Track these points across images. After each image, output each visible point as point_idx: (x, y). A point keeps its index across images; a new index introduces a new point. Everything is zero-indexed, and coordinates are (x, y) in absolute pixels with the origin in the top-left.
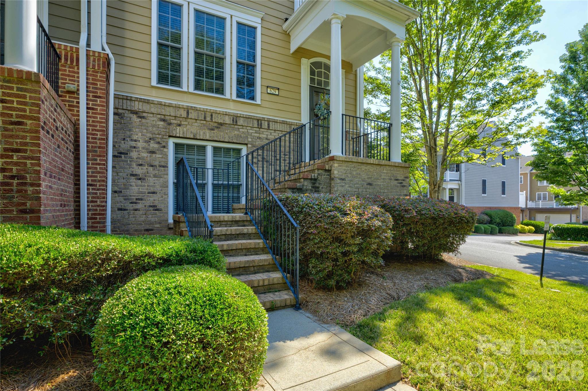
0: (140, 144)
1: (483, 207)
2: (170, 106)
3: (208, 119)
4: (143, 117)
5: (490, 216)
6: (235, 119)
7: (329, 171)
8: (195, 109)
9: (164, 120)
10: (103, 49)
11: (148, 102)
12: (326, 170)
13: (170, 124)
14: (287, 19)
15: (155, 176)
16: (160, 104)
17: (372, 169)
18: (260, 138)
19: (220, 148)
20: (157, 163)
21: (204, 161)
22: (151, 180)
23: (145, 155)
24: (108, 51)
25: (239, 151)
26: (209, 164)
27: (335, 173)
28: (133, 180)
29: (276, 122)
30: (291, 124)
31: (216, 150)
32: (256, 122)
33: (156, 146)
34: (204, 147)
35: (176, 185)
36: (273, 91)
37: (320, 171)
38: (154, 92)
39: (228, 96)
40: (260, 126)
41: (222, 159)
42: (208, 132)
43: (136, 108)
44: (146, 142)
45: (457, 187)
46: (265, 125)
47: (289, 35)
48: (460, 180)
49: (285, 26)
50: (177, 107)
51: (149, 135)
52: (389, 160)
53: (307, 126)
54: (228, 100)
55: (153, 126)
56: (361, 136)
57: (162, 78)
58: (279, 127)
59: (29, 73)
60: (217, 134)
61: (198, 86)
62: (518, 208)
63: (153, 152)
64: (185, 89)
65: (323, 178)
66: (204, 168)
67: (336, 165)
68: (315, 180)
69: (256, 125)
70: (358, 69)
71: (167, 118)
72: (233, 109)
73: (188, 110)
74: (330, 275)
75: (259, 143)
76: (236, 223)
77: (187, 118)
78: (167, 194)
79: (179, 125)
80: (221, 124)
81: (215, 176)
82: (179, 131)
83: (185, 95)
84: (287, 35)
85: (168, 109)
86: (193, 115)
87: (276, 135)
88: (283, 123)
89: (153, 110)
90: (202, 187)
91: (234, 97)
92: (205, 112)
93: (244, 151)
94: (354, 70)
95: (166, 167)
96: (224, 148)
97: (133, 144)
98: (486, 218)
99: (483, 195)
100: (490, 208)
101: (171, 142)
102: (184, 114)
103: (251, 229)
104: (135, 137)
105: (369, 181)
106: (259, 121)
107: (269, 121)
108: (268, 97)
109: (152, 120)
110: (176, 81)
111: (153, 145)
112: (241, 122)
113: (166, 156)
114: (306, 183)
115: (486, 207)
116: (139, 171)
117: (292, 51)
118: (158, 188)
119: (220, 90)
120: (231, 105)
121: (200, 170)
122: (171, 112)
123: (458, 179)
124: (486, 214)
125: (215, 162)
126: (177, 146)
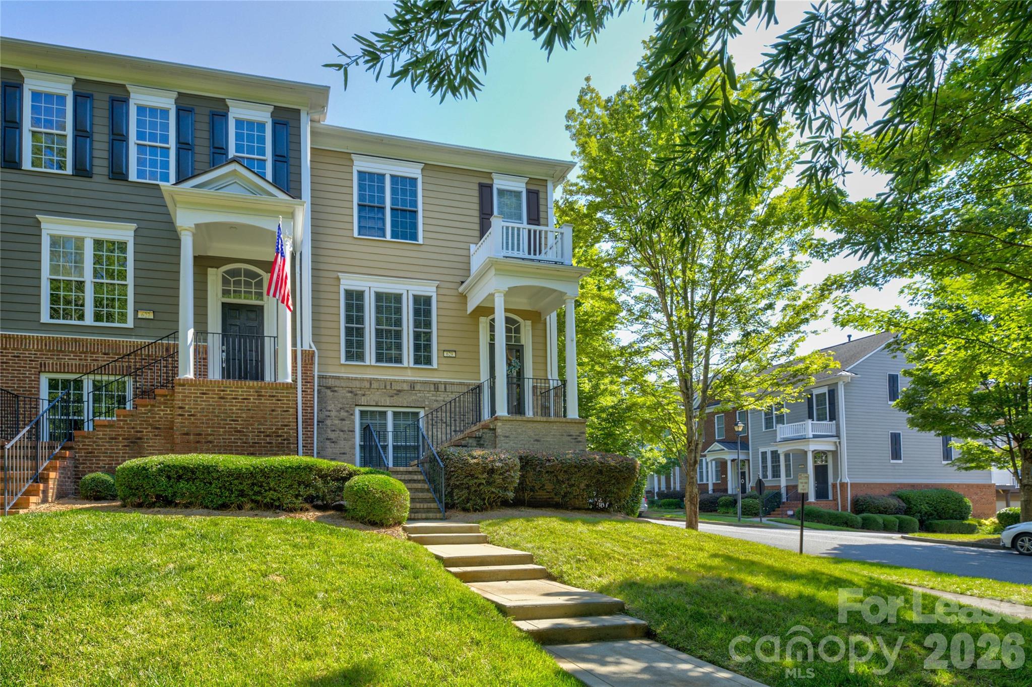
0: (333, 414)
1: (895, 484)
2: (356, 379)
3: (388, 387)
4: (335, 391)
5: (906, 500)
6: (412, 385)
7: (494, 429)
8: (377, 380)
9: (351, 392)
10: (310, 347)
11: (338, 378)
12: (490, 429)
13: (356, 395)
14: (463, 282)
15: (345, 439)
16: (348, 378)
17: (539, 426)
18: (437, 401)
19: (399, 413)
20: (346, 429)
21: (385, 425)
22: (342, 443)
23: (337, 422)
24: (314, 348)
25: (416, 414)
26: (390, 428)
27: (499, 431)
28: (328, 443)
29: (453, 384)
30: (468, 385)
31: (396, 414)
32: (432, 386)
33: (345, 414)
34: (385, 413)
35: (362, 448)
36: (449, 354)
37: (485, 430)
38: (343, 369)
39: (405, 364)
40: (437, 389)
41: (402, 422)
42: (388, 399)
43: (329, 385)
44: (338, 411)
45: (832, 448)
46: (442, 387)
47: (465, 297)
48: (838, 436)
49: (461, 289)
50: (362, 380)
51: (340, 406)
52: (565, 416)
53: (486, 383)
54: (406, 368)
55: (343, 398)
56: (550, 390)
57: (349, 356)
58: (456, 388)
59: (287, 384)
60: (397, 400)
61: (379, 358)
62: (990, 486)
63: (343, 420)
64: (368, 363)
65: (488, 435)
66: (385, 431)
67: (499, 424)
68: (480, 438)
69: (433, 389)
70: (548, 318)
71: (354, 390)
72: (410, 376)
73: (370, 381)
74: (468, 500)
75: (435, 405)
76: (410, 473)
77: (370, 388)
78: (354, 455)
79: (364, 395)
80: (399, 391)
81: (395, 438)
82: (363, 400)
83: (368, 369)
84: (464, 297)
85: (354, 382)
86: (375, 385)
87: (453, 396)
88: (461, 384)
89: (343, 384)
90: (385, 448)
91: (412, 365)
92: (385, 381)
93: (422, 413)
94: (543, 319)
95: (353, 431)
96: (404, 413)
97: (328, 413)
98: (894, 502)
99: (892, 461)
100: (913, 486)
101: (357, 410)
102: (368, 385)
103: (420, 477)
104: (329, 408)
105: (537, 437)
106: (436, 385)
107: (445, 384)
108: (444, 361)
109: (342, 392)
110: (360, 357)
111: (343, 414)
112: (418, 387)
113: (354, 422)
114: (470, 441)
115: (900, 484)
116: (332, 435)
117: (469, 312)
118: (347, 450)
119: (399, 360)
120: (409, 372)
121: (382, 433)
122: (358, 384)
123: (834, 433)
124: (899, 497)
125: (395, 426)
126: (362, 412)
